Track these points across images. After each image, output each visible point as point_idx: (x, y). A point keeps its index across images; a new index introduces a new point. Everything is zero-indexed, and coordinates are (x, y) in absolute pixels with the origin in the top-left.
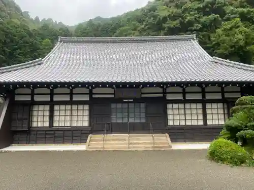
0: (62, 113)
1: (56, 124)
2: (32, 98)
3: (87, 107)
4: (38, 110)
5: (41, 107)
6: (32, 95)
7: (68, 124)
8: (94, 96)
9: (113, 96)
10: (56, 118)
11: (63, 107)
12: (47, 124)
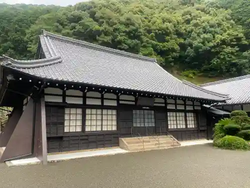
0: (94, 117)
1: (88, 129)
2: (64, 100)
3: (114, 112)
4: (70, 114)
5: (73, 111)
6: (64, 96)
7: (99, 129)
8: (121, 102)
9: (134, 103)
10: (88, 123)
11: (94, 111)
12: (79, 129)
